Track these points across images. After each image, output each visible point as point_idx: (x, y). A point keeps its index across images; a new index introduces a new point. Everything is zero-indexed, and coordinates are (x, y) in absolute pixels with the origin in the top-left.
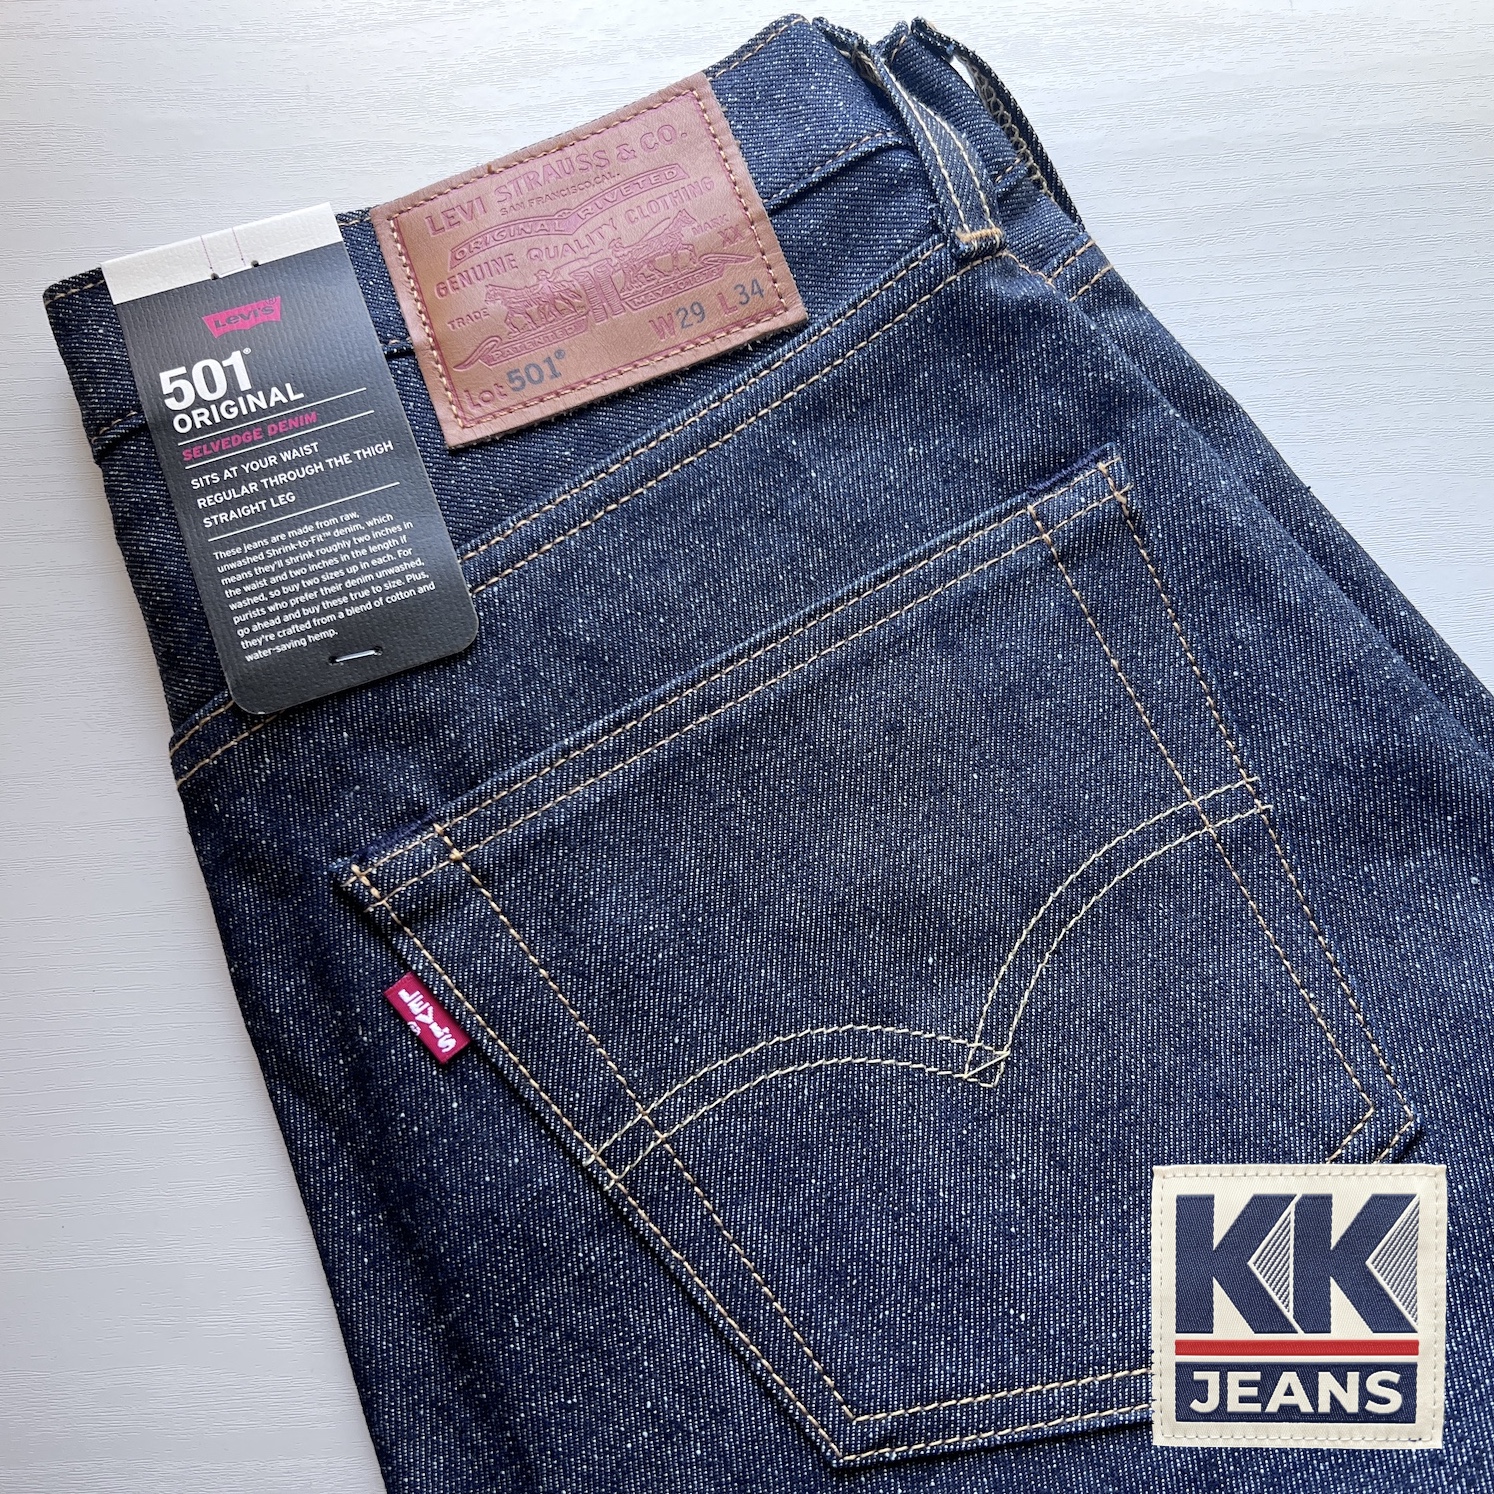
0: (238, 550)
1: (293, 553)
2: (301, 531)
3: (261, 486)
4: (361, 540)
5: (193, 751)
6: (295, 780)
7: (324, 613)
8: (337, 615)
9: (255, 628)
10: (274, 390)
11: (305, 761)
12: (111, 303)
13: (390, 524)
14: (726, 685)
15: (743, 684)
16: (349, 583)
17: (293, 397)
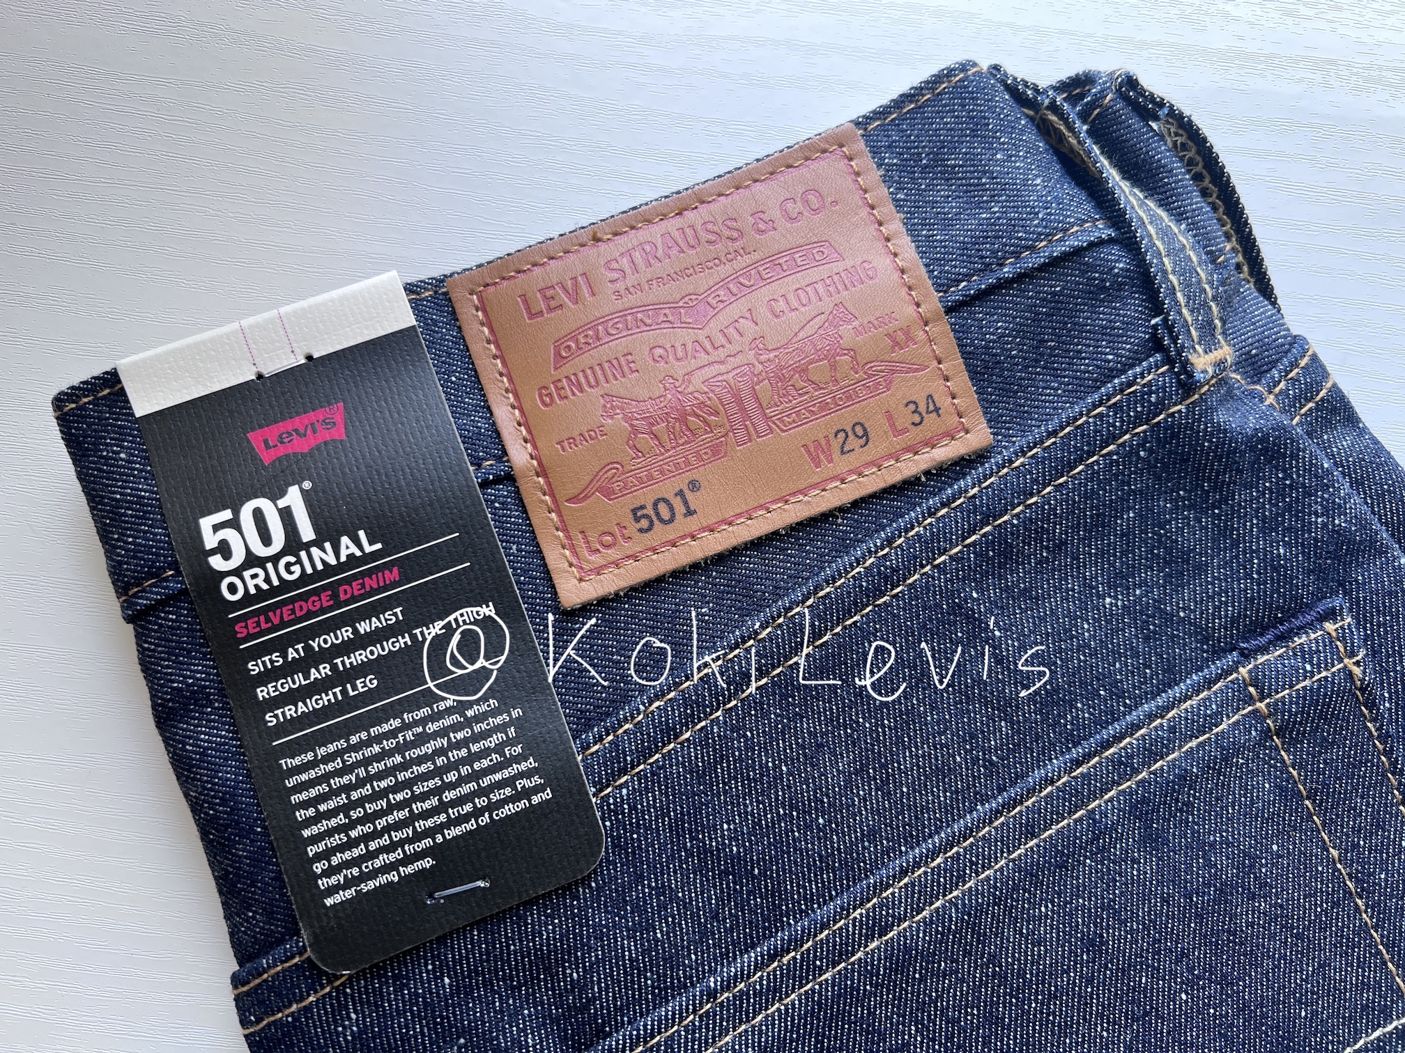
0: (310, 756)
1: (378, 758)
2: (386, 727)
3: (334, 668)
4: (460, 735)
5: (261, 1003)
6: (387, 1037)
7: (418, 837)
8: (434, 840)
9: (335, 861)
10: (345, 540)
11: (398, 1014)
12: (133, 415)
13: (494, 713)
14: (900, 902)
15: (919, 899)
16: (449, 796)
17: (368, 549)
